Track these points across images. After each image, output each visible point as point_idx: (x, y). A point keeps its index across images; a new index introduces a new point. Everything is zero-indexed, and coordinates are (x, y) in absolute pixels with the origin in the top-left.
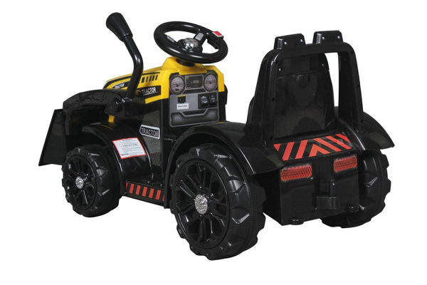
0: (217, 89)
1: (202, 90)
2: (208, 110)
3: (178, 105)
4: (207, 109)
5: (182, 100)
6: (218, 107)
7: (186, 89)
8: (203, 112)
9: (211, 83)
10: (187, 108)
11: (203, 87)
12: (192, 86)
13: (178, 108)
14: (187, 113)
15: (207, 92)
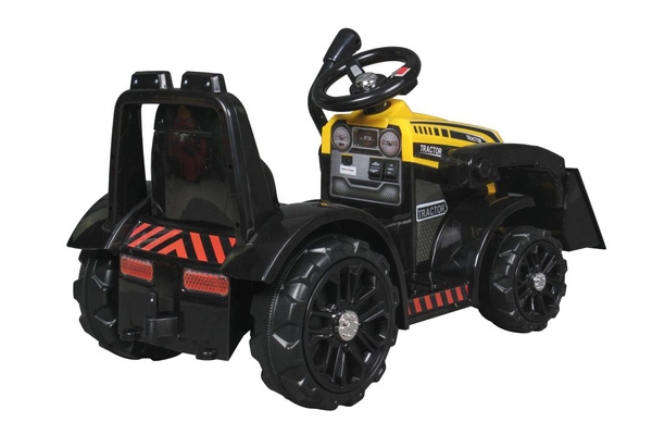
0: (400, 156)
1: (376, 153)
2: (385, 185)
3: (342, 166)
4: (383, 183)
5: (348, 161)
6: (400, 184)
7: (353, 146)
8: (376, 185)
9: (390, 145)
10: (354, 173)
11: (378, 149)
12: (362, 144)
13: (342, 172)
14: (353, 181)
15: (384, 157)
